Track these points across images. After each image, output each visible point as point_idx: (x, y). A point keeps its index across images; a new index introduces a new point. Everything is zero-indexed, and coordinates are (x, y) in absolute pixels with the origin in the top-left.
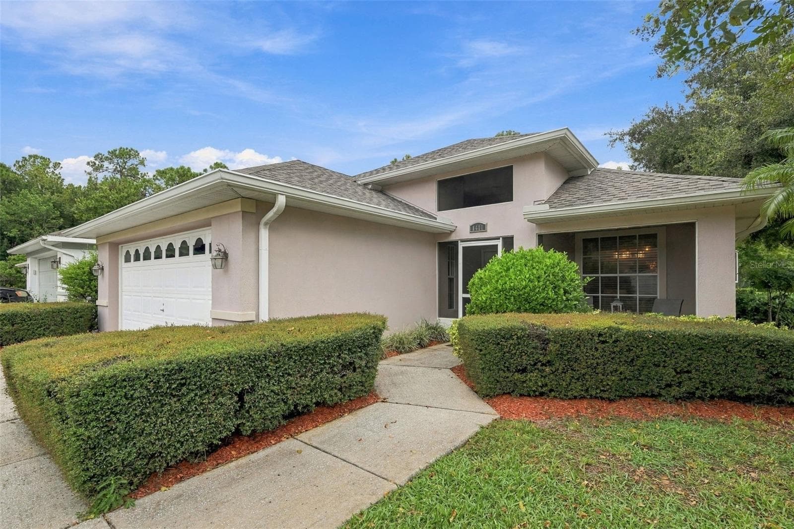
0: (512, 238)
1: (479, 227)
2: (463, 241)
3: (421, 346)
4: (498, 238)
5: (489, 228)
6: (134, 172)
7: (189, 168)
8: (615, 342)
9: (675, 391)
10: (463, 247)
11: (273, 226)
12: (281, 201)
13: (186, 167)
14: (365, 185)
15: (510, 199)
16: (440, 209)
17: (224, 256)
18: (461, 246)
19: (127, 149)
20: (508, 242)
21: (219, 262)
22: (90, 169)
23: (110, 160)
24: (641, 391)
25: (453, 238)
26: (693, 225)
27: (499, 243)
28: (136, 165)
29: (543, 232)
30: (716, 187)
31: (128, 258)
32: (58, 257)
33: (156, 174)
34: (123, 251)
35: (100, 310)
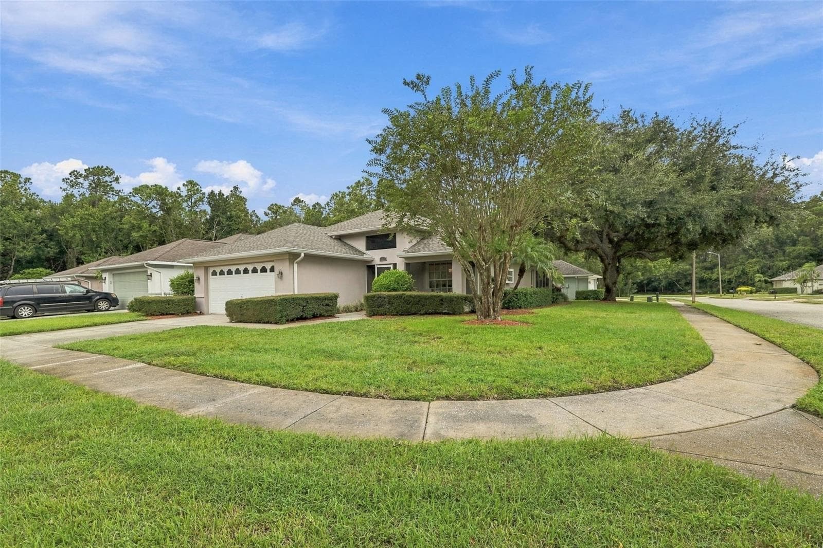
1: (383, 259)
2: (377, 265)
3: (356, 311)
4: (391, 264)
5: (387, 259)
6: (108, 189)
7: (166, 188)
11: (298, 263)
12: (303, 255)
13: (164, 187)
14: (331, 237)
15: (395, 247)
16: (367, 250)
17: (281, 273)
18: (376, 267)
19: (102, 167)
20: (395, 265)
21: (280, 276)
22: (65, 186)
23: (86, 177)
25: (373, 264)
26: (452, 261)
27: (391, 266)
28: (110, 182)
29: (407, 262)
31: (214, 273)
32: (149, 273)
33: (132, 191)
34: (211, 270)
35: (197, 299)
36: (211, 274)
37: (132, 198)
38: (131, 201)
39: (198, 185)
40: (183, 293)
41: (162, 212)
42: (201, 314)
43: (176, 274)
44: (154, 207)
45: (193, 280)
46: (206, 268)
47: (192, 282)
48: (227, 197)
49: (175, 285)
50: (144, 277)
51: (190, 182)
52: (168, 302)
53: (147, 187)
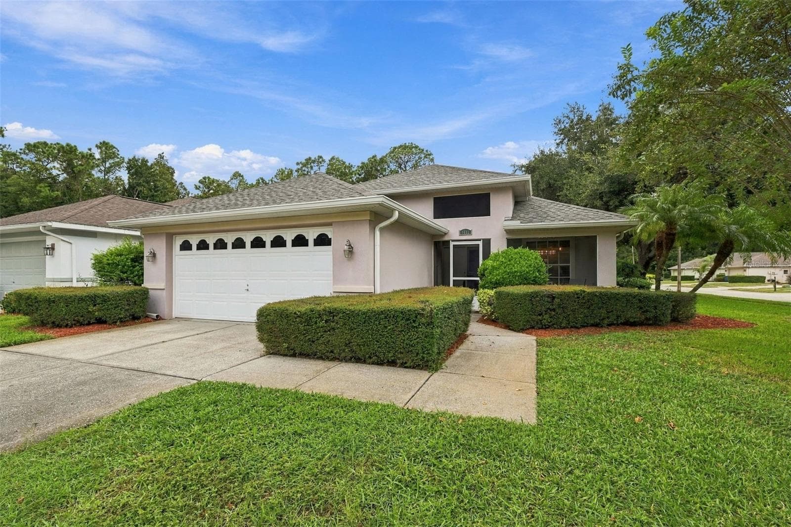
0: (489, 240)
1: (466, 232)
2: (453, 241)
4: (480, 240)
5: (473, 233)
8: (583, 297)
9: (606, 322)
10: (454, 245)
11: (381, 230)
12: (396, 215)
15: (488, 214)
16: (435, 218)
17: (350, 251)
18: (452, 244)
20: (487, 243)
21: (348, 253)
24: (592, 322)
25: (446, 238)
26: (596, 236)
27: (480, 243)
29: (511, 237)
30: (610, 217)
31: (186, 246)
32: (49, 243)
33: (23, 147)
34: (178, 242)
35: (151, 292)
36: (178, 248)
37: (23, 156)
38: (22, 159)
39: (114, 148)
40: (122, 281)
41: (65, 175)
42: (159, 318)
43: (103, 247)
44: (56, 169)
45: (143, 258)
46: (170, 237)
47: (138, 259)
48: (152, 165)
49: (102, 266)
50: (37, 251)
51: (104, 144)
52: (93, 299)
53: (45, 144)
